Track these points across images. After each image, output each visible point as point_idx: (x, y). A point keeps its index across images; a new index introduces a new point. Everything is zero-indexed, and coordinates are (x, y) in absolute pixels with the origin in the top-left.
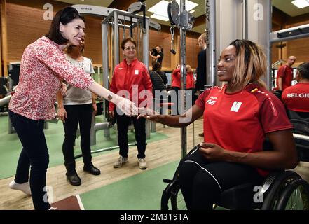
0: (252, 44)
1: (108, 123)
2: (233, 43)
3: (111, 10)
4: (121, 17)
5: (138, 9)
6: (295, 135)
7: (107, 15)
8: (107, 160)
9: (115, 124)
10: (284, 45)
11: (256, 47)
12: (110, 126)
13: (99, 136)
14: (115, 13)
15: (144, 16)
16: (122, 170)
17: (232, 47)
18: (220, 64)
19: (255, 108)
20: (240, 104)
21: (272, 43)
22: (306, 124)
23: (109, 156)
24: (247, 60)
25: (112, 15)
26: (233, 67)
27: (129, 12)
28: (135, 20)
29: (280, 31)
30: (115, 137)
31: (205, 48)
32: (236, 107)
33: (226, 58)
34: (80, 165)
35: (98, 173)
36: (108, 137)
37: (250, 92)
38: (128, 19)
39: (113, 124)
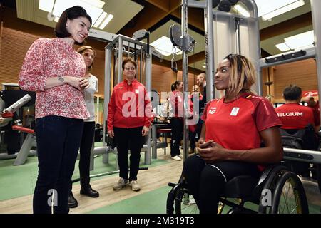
0: (243, 57)
1: (108, 147)
2: (228, 57)
3: (116, 36)
4: (126, 43)
5: (143, 36)
6: (285, 149)
7: (112, 40)
8: (106, 183)
9: (116, 148)
10: (272, 83)
11: (246, 60)
12: (109, 151)
13: (97, 162)
14: (120, 39)
15: (148, 43)
16: (123, 192)
17: (226, 60)
18: (217, 75)
19: (251, 110)
20: (238, 109)
21: (261, 68)
22: (293, 139)
23: (108, 181)
24: (240, 70)
25: (117, 40)
26: (228, 77)
27: (133, 39)
28: (139, 47)
29: (268, 58)
30: (115, 163)
31: (205, 84)
32: (235, 112)
33: (222, 69)
34: (76, 188)
35: (96, 195)
36: (106, 163)
37: (245, 98)
38: (132, 45)
39: (113, 148)
